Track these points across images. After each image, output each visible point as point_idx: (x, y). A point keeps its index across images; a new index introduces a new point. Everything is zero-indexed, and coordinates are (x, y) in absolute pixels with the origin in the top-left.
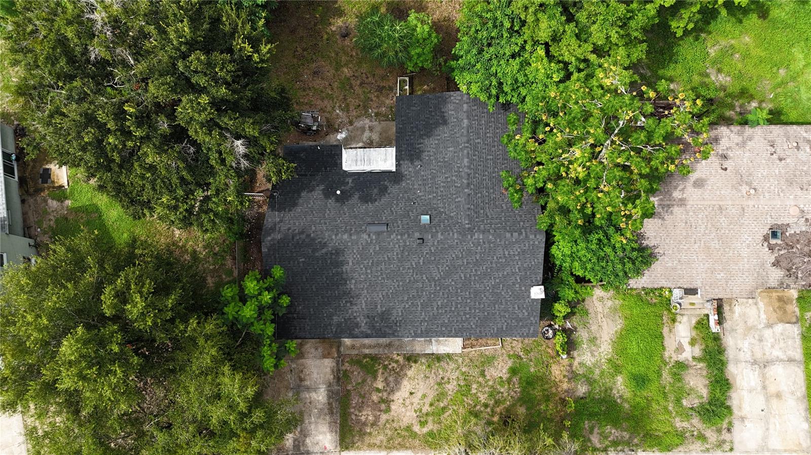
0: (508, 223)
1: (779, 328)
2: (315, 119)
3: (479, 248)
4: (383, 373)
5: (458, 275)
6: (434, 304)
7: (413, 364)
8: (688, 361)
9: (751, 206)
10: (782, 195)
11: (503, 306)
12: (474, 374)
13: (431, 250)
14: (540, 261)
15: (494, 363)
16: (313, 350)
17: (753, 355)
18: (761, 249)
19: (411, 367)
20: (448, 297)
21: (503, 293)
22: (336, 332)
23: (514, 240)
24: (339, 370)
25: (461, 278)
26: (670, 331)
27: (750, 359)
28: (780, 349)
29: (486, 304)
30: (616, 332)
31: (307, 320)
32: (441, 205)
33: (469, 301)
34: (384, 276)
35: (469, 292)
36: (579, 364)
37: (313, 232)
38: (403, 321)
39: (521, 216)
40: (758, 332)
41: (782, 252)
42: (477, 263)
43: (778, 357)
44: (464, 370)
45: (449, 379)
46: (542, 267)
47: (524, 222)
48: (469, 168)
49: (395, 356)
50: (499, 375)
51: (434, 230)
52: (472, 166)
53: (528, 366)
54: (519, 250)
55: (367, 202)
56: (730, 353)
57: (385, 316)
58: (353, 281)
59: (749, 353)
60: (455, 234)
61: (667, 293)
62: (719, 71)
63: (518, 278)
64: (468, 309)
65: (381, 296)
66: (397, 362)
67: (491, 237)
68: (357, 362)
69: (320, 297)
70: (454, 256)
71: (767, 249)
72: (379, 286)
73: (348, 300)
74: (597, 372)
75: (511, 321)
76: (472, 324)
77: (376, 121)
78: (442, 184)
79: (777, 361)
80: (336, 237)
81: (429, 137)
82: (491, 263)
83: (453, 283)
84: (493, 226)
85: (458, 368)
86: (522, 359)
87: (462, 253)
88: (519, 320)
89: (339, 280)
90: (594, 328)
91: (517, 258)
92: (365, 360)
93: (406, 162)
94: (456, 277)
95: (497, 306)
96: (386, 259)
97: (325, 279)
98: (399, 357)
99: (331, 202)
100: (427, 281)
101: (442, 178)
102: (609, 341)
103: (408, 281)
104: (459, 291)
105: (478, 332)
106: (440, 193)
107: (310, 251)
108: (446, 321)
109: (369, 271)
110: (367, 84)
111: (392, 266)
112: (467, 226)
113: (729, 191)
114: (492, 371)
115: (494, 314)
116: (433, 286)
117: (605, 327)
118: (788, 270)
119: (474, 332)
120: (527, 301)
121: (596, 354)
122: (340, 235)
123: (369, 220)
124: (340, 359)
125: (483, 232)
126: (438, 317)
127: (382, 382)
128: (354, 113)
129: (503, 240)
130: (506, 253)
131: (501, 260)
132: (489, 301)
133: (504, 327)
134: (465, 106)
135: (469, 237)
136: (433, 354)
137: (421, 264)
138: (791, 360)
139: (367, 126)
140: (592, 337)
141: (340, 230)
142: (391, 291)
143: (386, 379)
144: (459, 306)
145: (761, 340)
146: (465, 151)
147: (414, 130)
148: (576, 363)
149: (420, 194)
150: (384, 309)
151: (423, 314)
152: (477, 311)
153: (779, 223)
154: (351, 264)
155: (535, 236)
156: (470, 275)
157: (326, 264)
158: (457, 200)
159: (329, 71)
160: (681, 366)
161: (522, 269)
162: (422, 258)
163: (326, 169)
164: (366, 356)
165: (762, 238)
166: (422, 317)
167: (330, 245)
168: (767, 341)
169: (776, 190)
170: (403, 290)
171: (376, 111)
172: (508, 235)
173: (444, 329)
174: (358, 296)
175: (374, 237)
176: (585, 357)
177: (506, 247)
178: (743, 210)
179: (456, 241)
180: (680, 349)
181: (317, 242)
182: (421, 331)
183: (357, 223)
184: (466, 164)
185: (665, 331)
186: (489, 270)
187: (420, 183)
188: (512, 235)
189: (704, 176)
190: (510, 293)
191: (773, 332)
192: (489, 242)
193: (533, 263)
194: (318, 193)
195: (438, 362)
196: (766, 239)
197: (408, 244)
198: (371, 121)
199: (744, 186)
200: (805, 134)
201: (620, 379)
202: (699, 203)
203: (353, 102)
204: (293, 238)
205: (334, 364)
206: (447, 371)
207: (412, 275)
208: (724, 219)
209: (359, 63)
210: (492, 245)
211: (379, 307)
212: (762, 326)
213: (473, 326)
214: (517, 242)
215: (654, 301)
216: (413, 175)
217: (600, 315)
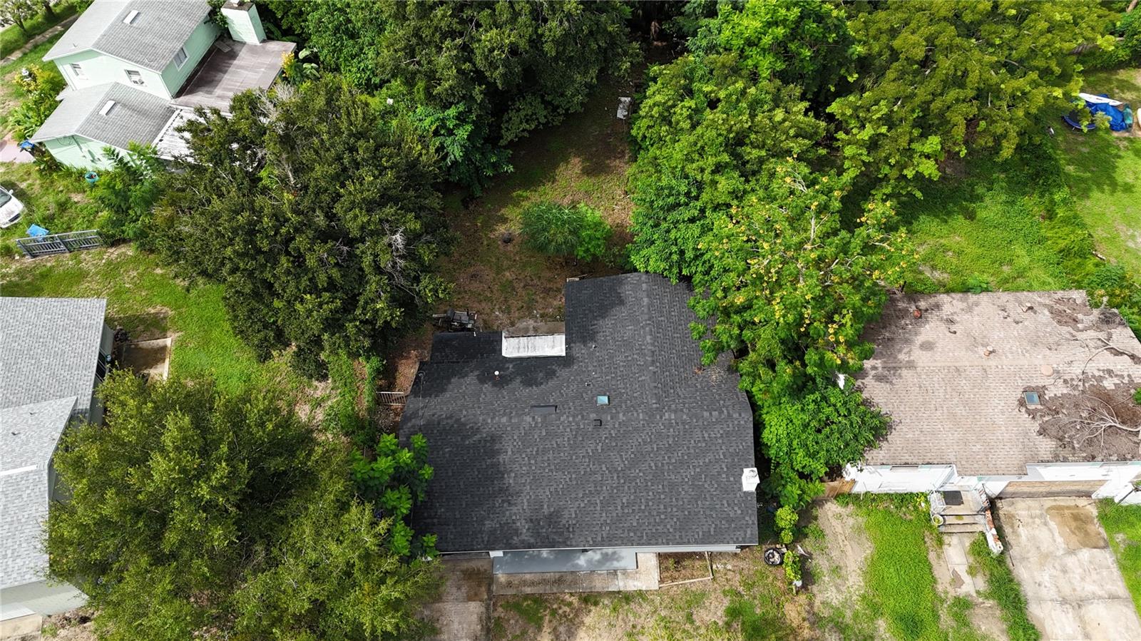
0: (705, 403)
1: (1085, 554)
2: (470, 317)
3: (672, 430)
4: (550, 621)
5: (646, 464)
6: (618, 501)
7: (593, 608)
8: (972, 596)
9: (993, 367)
10: (1027, 355)
11: (708, 503)
12: (677, 620)
13: (611, 434)
14: (749, 444)
15: (704, 603)
16: (454, 590)
17: (1059, 591)
18: (1019, 416)
19: (590, 611)
20: (635, 492)
21: (706, 486)
22: (488, 541)
23: (714, 420)
24: (489, 618)
25: (650, 467)
26: (939, 557)
27: (1057, 597)
28: (1094, 581)
29: (685, 500)
30: (866, 558)
31: (451, 527)
32: (622, 386)
33: (662, 496)
34: (553, 467)
35: (663, 485)
36: (822, 603)
37: (465, 416)
38: (578, 525)
39: (720, 395)
40: (1058, 561)
41: (1046, 419)
42: (670, 449)
43: (1094, 593)
44: (663, 613)
45: (643, 628)
46: (753, 451)
47: (724, 401)
48: (653, 344)
49: (567, 596)
50: (713, 620)
51: (614, 411)
52: (656, 344)
53: (752, 607)
54: (721, 432)
55: (531, 386)
56: (1028, 589)
57: (553, 519)
58: (513, 475)
59: (1054, 590)
60: (641, 415)
61: (923, 504)
62: (933, 268)
63: (724, 466)
64: (662, 507)
65: (548, 493)
66: (570, 604)
67: (685, 417)
68: (515, 605)
69: (469, 496)
70: (640, 440)
71: (1027, 416)
72: (546, 480)
73: (504, 498)
74: (848, 614)
75: (721, 522)
76: (668, 527)
77: (541, 321)
78: (621, 364)
79: (1094, 598)
80: (492, 421)
81: (603, 318)
82: (688, 448)
83: (641, 474)
84: (686, 405)
85: (655, 612)
86: (742, 596)
87: (650, 436)
88: (732, 521)
89: (496, 473)
90: (835, 554)
91: (720, 441)
92: (525, 604)
93: (578, 344)
94: (644, 466)
95: (699, 502)
96: (555, 446)
97: (476, 473)
98: (573, 598)
99: (487, 387)
100: (607, 472)
101: (622, 358)
102: (858, 571)
103: (582, 473)
104: (649, 484)
105: (677, 537)
106: (619, 374)
107: (459, 439)
108: (635, 524)
109: (533, 462)
110: (532, 286)
111: (562, 454)
112: (654, 406)
113: (963, 353)
114: (703, 613)
115: (697, 514)
116: (615, 478)
117: (849, 552)
118: (1061, 440)
119: (672, 538)
120: (738, 495)
121: (843, 589)
122: (497, 418)
123: (533, 402)
124: (492, 601)
125: (675, 412)
126: (623, 519)
127: (549, 633)
128: (517, 315)
129: (701, 420)
130: (706, 435)
131: (699, 445)
132: (689, 497)
133: (712, 530)
134: (644, 285)
135: (658, 417)
136: (619, 592)
137: (600, 451)
138: (1113, 597)
139: (531, 326)
140: (834, 566)
141: (497, 413)
142: (561, 486)
143: (555, 629)
144: (650, 503)
145: (1064, 571)
146: (647, 329)
147: (587, 312)
148: (817, 602)
149: (595, 376)
150: (552, 510)
151: (604, 515)
152: (675, 509)
153: (1033, 385)
154: (510, 453)
155: (740, 415)
156: (662, 463)
157: (479, 453)
158: (640, 379)
159: (489, 275)
160: (963, 605)
161: (728, 455)
162: (600, 444)
163: (482, 355)
164: (527, 597)
165: (1017, 403)
166: (602, 519)
167: (485, 430)
168: (1073, 572)
169: (1020, 350)
170: (577, 484)
171: (541, 312)
172: (706, 414)
173: (632, 534)
174: (518, 493)
175: (539, 420)
176: (828, 594)
177: (704, 428)
178: (986, 372)
179: (642, 422)
180: (956, 581)
181: (468, 427)
182: (602, 537)
183: (519, 406)
184: (649, 341)
185: (932, 556)
186: (686, 457)
187: (595, 364)
188: (711, 414)
189: (931, 340)
190: (716, 486)
191: (1079, 560)
192: (684, 423)
193: (741, 447)
194: (471, 379)
195: (627, 603)
196: (1022, 403)
197: (582, 427)
198: (535, 322)
199: (980, 348)
200: (1039, 299)
201: (882, 624)
202: (930, 364)
203: (515, 304)
204: (439, 424)
205: (483, 609)
206: (640, 617)
207: (588, 466)
208: (964, 381)
209: (524, 266)
210: (687, 427)
211: (545, 507)
212: (1061, 552)
213: (671, 530)
214: (718, 422)
215: (909, 517)
216: (586, 357)
217: (840, 538)
